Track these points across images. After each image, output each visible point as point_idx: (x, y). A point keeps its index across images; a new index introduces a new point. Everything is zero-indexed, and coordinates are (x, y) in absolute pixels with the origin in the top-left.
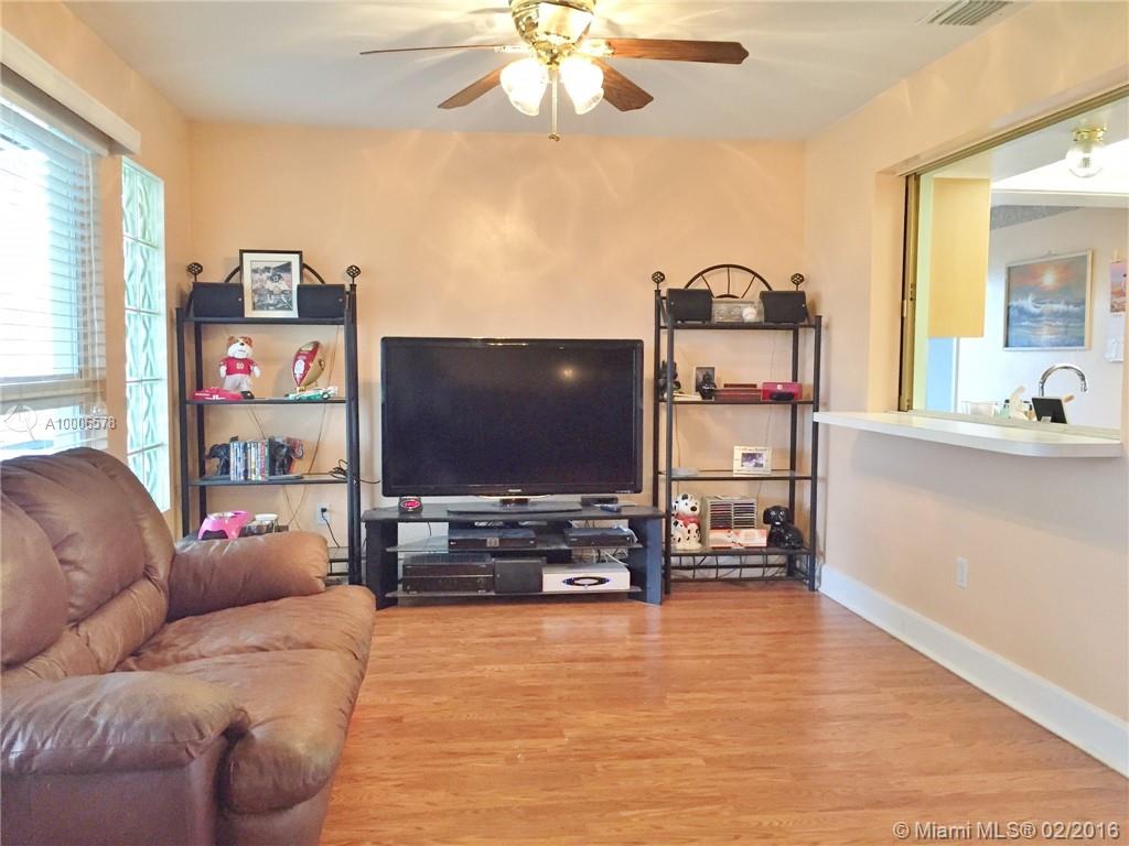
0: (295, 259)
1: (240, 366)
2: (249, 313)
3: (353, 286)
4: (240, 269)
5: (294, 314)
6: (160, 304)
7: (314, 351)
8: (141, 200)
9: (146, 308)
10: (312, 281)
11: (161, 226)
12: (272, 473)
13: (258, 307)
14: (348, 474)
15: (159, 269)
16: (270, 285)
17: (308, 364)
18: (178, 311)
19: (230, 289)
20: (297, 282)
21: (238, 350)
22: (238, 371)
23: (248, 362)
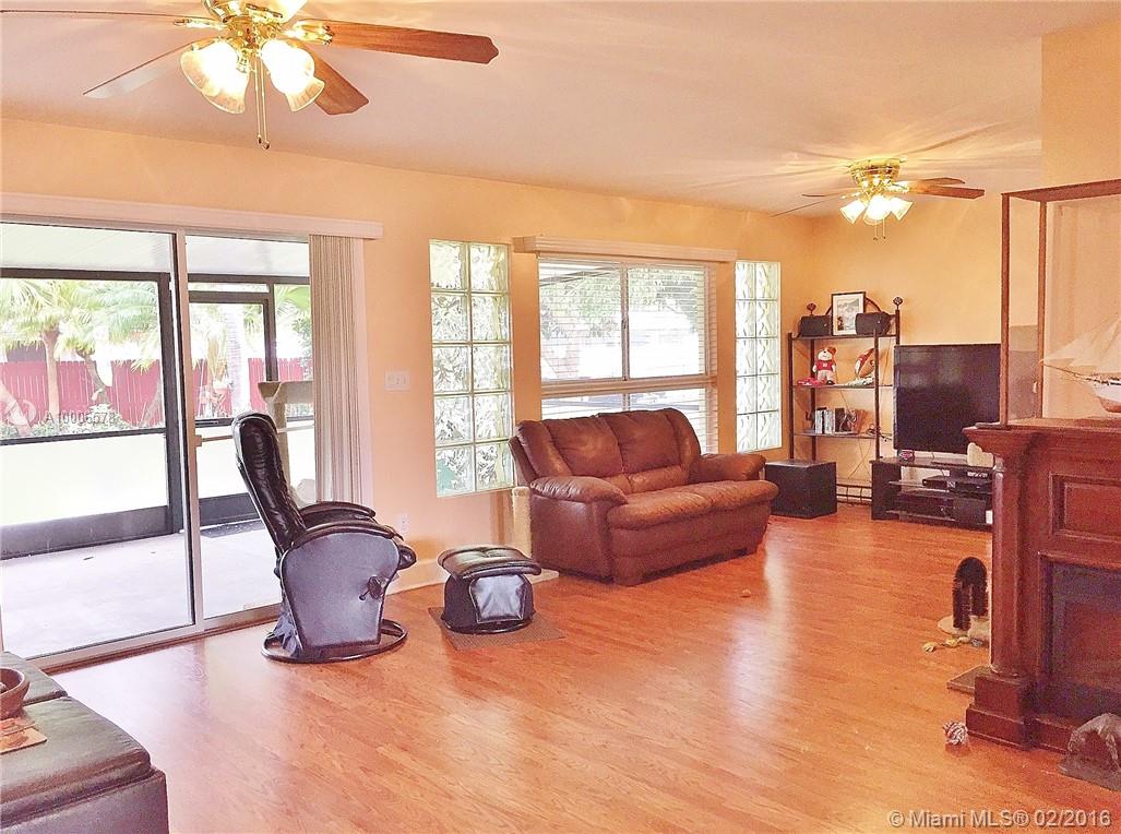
0: (861, 296)
1: (825, 365)
2: (836, 332)
3: (898, 311)
4: (831, 307)
5: (854, 332)
6: (778, 332)
7: (868, 355)
8: (761, 278)
9: (763, 334)
10: (871, 309)
11: (778, 288)
12: (837, 430)
13: (840, 328)
14: (876, 433)
15: (778, 312)
16: (847, 315)
17: (862, 363)
18: (790, 335)
19: (828, 319)
20: (861, 311)
21: (823, 356)
22: (825, 368)
23: (830, 363)
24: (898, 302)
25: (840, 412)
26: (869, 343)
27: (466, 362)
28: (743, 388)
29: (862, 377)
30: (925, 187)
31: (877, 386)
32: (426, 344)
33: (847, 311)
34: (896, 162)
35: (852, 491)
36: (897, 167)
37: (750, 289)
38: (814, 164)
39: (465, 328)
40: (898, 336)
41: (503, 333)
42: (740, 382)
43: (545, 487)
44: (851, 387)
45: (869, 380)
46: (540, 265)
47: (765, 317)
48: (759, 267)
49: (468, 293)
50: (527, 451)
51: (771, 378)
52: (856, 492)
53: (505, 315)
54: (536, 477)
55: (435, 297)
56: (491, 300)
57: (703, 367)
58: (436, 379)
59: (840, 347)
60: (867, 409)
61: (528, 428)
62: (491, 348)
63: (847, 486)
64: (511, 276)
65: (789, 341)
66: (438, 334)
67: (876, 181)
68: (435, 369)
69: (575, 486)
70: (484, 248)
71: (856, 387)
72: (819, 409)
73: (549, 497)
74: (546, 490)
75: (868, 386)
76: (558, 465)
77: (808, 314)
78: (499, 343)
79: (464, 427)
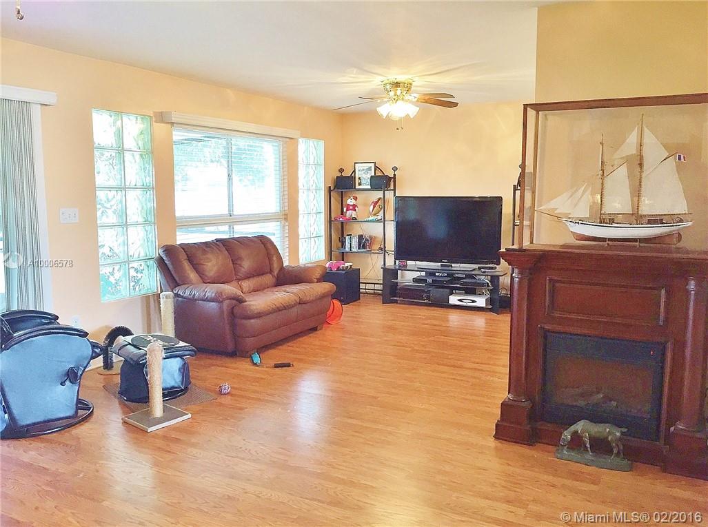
0: (372, 165)
1: (351, 207)
2: (357, 187)
3: (395, 175)
4: (354, 171)
5: (369, 187)
6: (322, 186)
7: (378, 201)
8: (312, 150)
9: (314, 187)
10: (379, 173)
11: (322, 157)
12: (359, 249)
13: (360, 184)
14: (383, 250)
15: (322, 172)
16: (364, 176)
17: (374, 207)
18: (330, 187)
19: (352, 178)
20: (373, 174)
21: (350, 202)
22: (351, 210)
23: (354, 206)
24: (395, 169)
25: (361, 237)
26: (379, 194)
27: (121, 202)
28: (302, 221)
29: (375, 215)
30: (427, 98)
31: (384, 220)
32: (91, 188)
33: (364, 175)
34: (411, 81)
35: (369, 286)
36: (411, 84)
37: (306, 157)
38: (363, 78)
39: (119, 176)
40: (394, 190)
41: (148, 181)
42: (301, 218)
43: (186, 292)
44: (368, 221)
45: (379, 218)
46: (174, 133)
47: (315, 176)
48: (311, 142)
49: (121, 150)
50: (170, 267)
51: (318, 215)
52: (372, 286)
53: (150, 167)
54: (177, 285)
55: (97, 153)
56: (139, 156)
57: (278, 208)
58: (99, 213)
59: (360, 196)
60: (378, 236)
61: (170, 250)
62: (139, 192)
63: (366, 283)
64: (152, 140)
65: (330, 190)
66: (100, 180)
67: (399, 92)
68: (98, 206)
69: (210, 290)
70: (133, 118)
71: (371, 221)
72: (348, 235)
73: (190, 299)
74: (187, 294)
75: (378, 221)
76: (193, 275)
77: (339, 175)
78: (145, 188)
79: (119, 250)
